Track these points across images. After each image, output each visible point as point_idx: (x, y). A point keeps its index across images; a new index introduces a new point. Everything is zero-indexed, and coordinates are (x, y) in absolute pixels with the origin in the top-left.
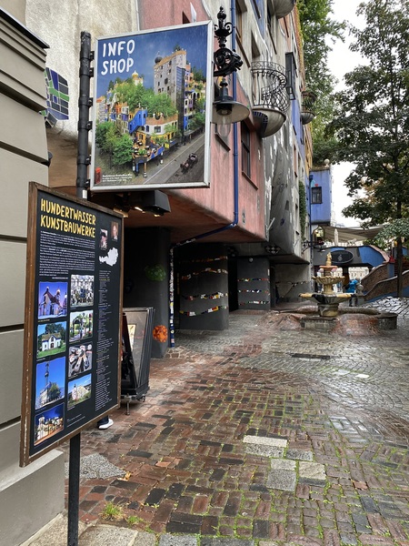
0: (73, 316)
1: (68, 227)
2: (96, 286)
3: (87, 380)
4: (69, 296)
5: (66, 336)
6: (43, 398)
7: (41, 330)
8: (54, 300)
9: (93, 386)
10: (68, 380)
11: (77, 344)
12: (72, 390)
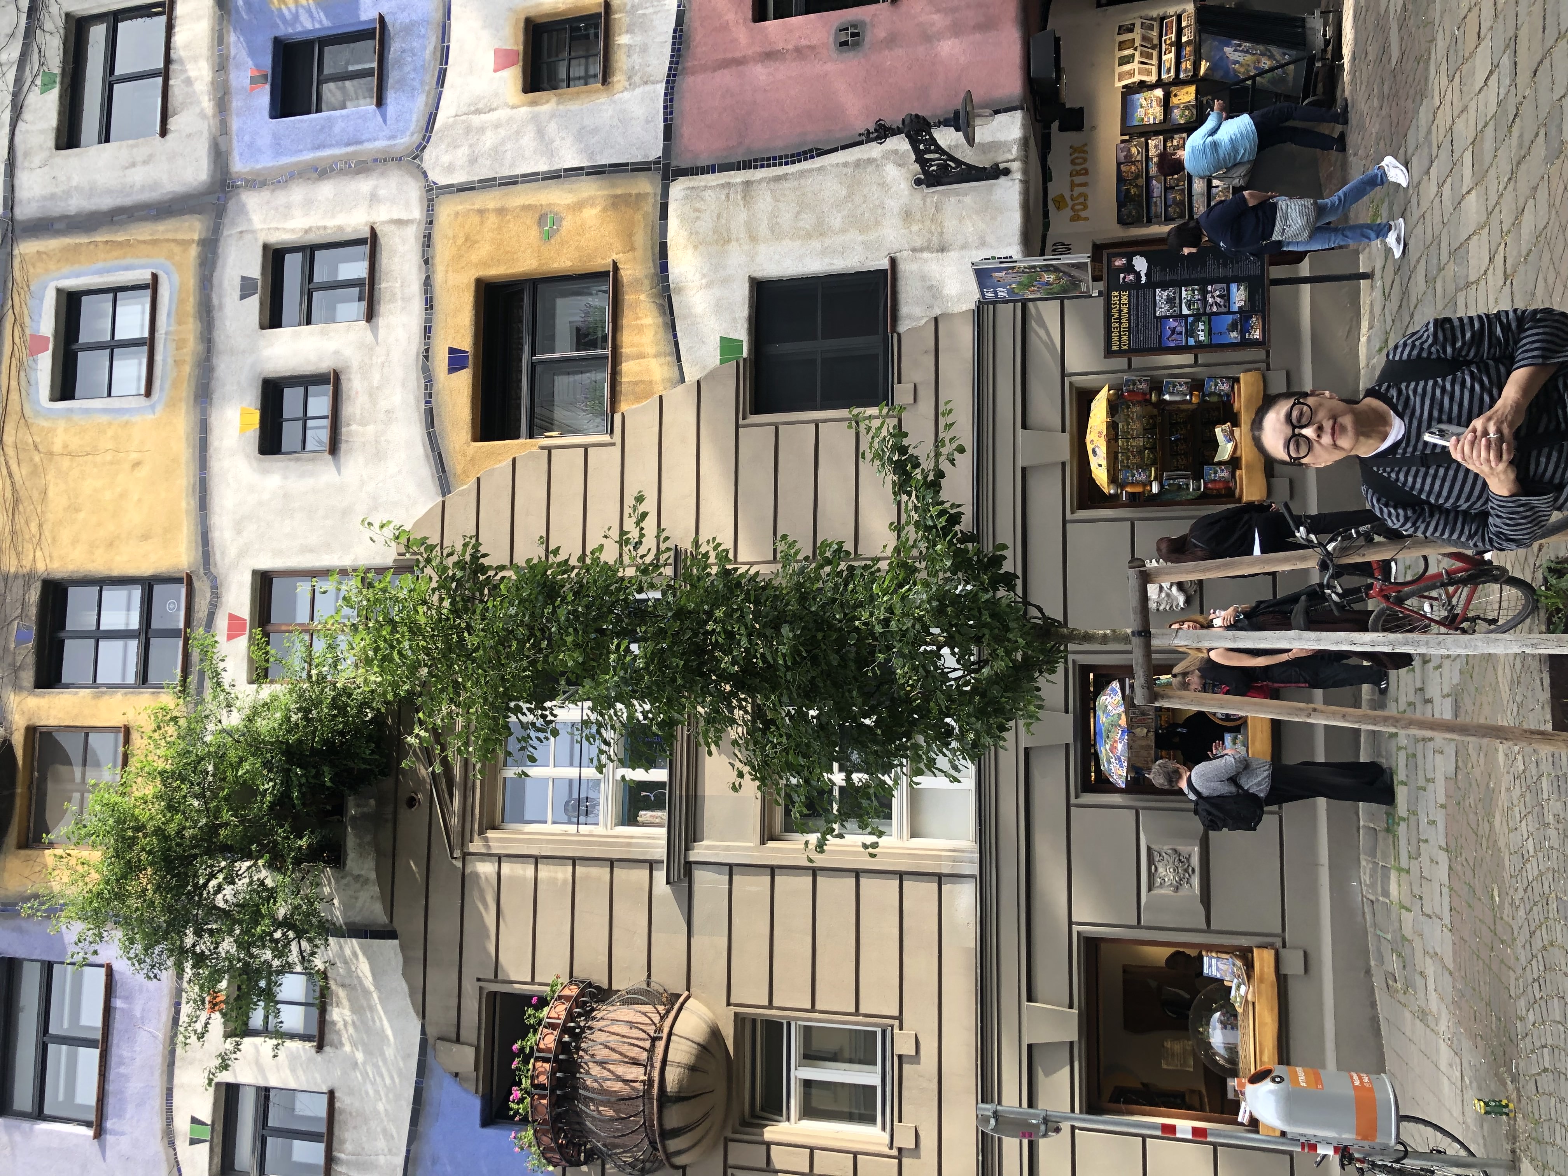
0: (1185, 311)
1: (1125, 324)
2: (1164, 286)
3: (1234, 287)
4: (1171, 316)
5: (1197, 317)
6: (1234, 336)
7: (1191, 342)
8: (1173, 331)
9: (1238, 280)
10: (1229, 312)
11: (1204, 301)
12: (1235, 308)
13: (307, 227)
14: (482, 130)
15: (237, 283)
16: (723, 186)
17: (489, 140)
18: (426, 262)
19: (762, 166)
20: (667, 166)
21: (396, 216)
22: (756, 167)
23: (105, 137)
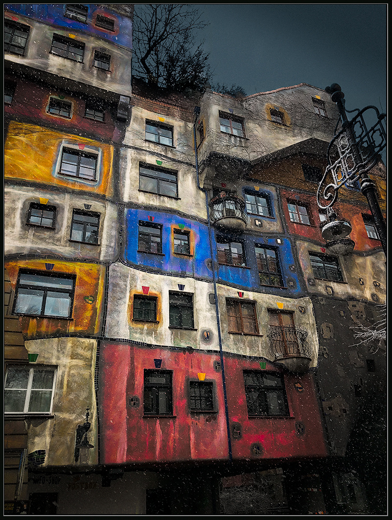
13: (104, 226)
14: (125, 281)
15: (90, 204)
16: (92, 357)
17: (122, 283)
18: (85, 260)
19: (96, 371)
20: (101, 338)
21: (102, 252)
22: (96, 369)
23: (141, 174)
